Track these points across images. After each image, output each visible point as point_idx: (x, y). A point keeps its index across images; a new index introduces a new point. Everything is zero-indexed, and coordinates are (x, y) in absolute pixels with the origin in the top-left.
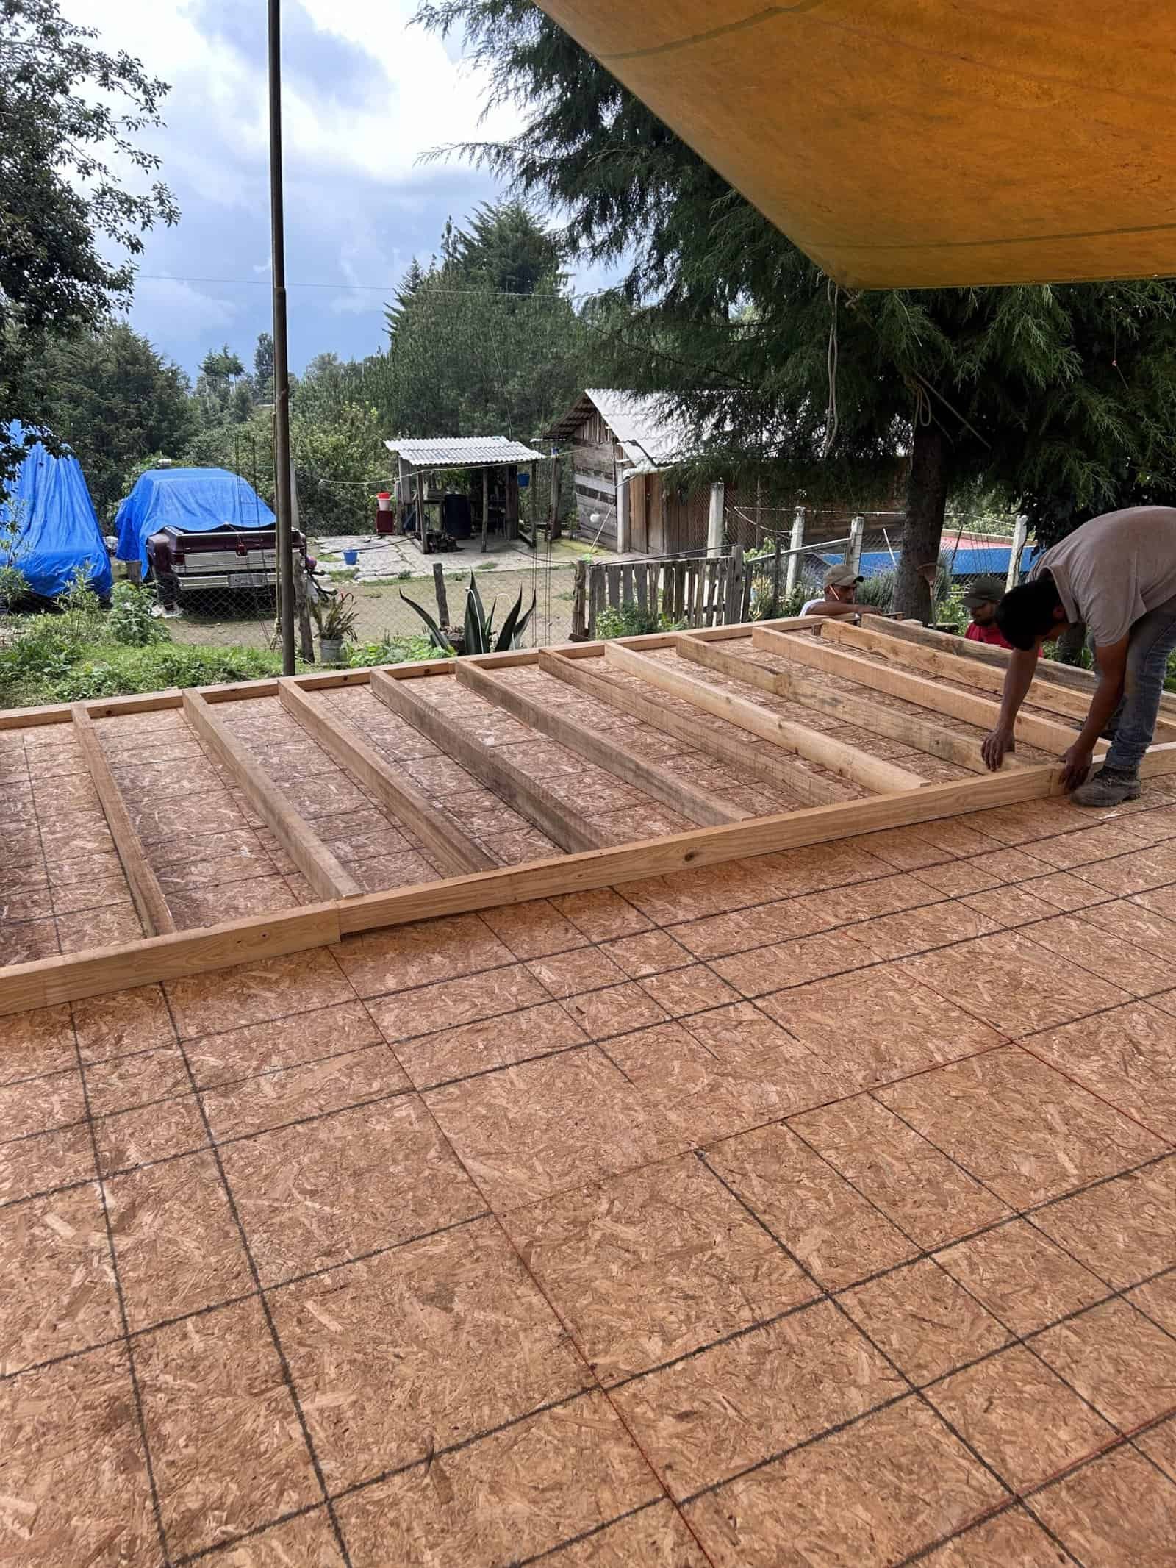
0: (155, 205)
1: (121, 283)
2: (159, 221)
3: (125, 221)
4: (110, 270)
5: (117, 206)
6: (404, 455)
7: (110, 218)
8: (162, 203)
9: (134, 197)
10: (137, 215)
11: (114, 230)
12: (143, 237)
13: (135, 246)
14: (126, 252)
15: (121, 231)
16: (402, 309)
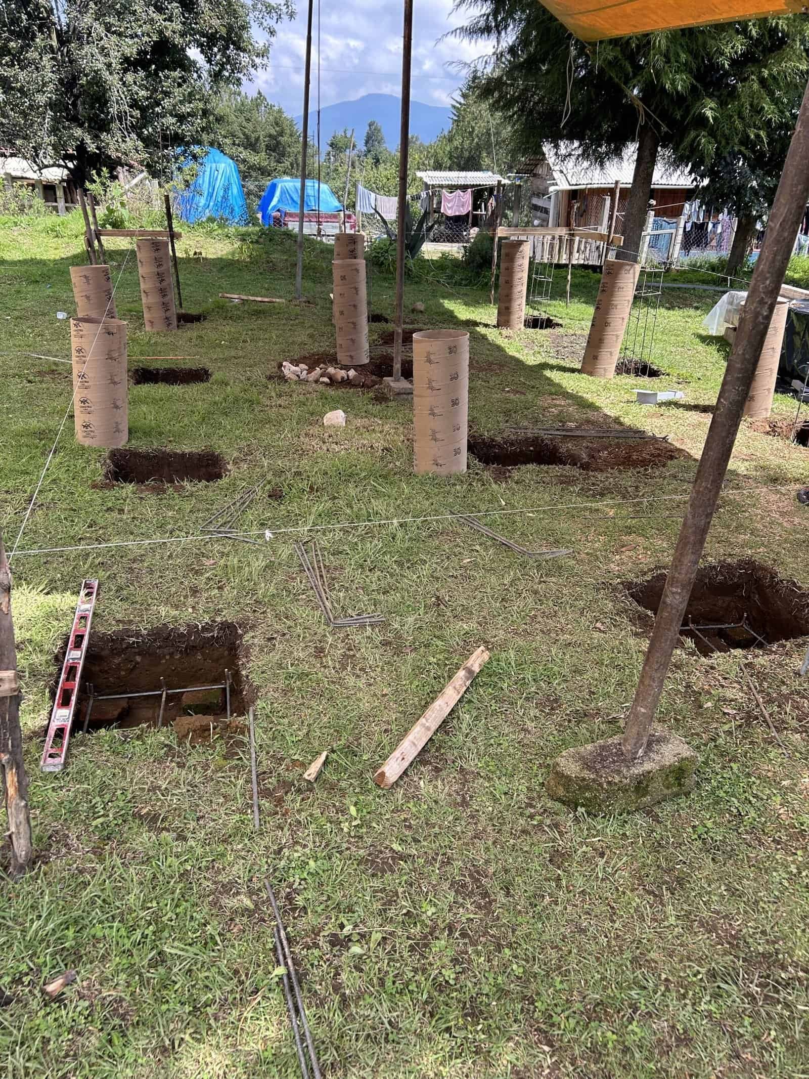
0: (284, 8)
1: (263, 54)
2: (285, 18)
3: (268, 18)
4: (257, 45)
5: (264, 9)
6: (425, 180)
7: (260, 16)
8: (288, 7)
9: (273, 4)
10: (274, 14)
11: (262, 24)
12: (277, 27)
13: (272, 33)
14: (267, 35)
15: (265, 24)
16: (462, 101)
